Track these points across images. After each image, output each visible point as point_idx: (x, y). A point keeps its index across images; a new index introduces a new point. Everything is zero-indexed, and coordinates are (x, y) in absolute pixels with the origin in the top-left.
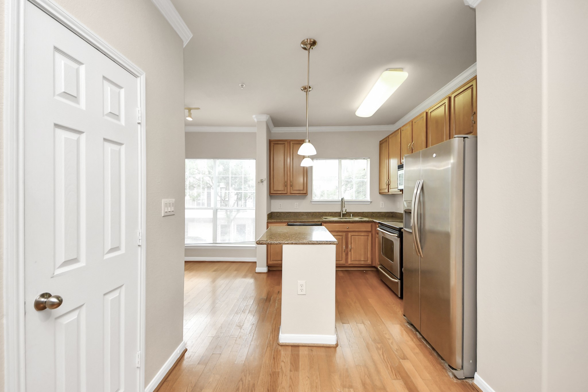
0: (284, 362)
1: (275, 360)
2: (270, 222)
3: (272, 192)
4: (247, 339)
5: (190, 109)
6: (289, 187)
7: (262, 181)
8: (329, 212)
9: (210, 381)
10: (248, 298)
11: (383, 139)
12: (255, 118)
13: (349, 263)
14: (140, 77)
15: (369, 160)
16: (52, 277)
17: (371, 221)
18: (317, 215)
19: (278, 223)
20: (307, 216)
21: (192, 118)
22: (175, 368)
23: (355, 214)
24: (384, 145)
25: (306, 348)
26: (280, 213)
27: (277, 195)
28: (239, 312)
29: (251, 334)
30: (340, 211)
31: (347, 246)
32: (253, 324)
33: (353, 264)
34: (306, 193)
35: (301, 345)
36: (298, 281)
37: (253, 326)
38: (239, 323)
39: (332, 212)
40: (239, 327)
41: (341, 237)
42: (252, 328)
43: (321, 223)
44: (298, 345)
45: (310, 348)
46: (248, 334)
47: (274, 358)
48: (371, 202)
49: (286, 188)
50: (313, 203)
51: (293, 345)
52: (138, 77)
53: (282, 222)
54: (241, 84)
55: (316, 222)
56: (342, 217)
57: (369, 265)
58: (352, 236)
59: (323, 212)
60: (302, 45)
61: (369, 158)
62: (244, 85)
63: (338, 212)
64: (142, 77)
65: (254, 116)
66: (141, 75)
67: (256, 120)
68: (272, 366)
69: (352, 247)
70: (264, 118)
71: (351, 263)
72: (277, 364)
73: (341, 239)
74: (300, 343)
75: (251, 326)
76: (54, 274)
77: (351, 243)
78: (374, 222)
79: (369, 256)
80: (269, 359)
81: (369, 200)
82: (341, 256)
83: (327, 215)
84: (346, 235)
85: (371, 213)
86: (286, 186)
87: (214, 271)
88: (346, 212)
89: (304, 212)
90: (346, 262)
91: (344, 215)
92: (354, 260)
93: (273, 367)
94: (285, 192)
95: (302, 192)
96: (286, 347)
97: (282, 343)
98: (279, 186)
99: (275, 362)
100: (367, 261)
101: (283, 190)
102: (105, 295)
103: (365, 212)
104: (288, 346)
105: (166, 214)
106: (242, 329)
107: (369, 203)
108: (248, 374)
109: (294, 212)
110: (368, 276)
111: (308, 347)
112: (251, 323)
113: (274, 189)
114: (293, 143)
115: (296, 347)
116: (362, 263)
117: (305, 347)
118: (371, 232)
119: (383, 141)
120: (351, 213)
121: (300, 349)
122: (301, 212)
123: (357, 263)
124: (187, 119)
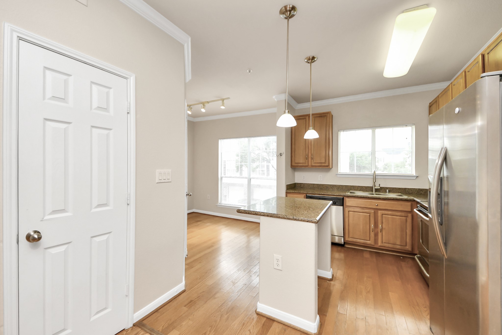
0: (250, 332)
1: (244, 327)
2: (289, 192)
3: (294, 164)
4: (232, 297)
5: (223, 100)
6: (310, 159)
7: (281, 155)
8: (358, 186)
9: (183, 325)
10: (256, 259)
11: (433, 100)
12: (275, 98)
13: (379, 245)
14: (130, 78)
15: (414, 127)
16: (41, 221)
17: (410, 199)
18: (344, 189)
19: (296, 194)
20: (332, 189)
21: (224, 107)
22: (169, 303)
23: (392, 190)
24: (434, 107)
25: (281, 326)
26: (304, 184)
27: (299, 167)
28: (241, 270)
29: (238, 293)
30: (372, 186)
31: (376, 225)
32: (245, 285)
33: (385, 247)
34: (328, 165)
35: (277, 320)
36: (274, 255)
37: (244, 286)
38: (235, 279)
39: (362, 186)
40: (233, 283)
41: (369, 214)
42: (242, 287)
43: (343, 198)
44: (274, 319)
45: (284, 327)
46: (236, 292)
47: (244, 324)
48: (417, 177)
49: (307, 160)
50: (339, 176)
51: (268, 317)
52: (128, 78)
53: (300, 193)
54: (248, 70)
55: (337, 195)
56: (374, 192)
57: (408, 251)
58: (382, 214)
59: (351, 186)
60: (281, 16)
61: (414, 124)
62: (251, 70)
63: (370, 187)
64: (132, 78)
65: (274, 97)
66: (131, 76)
67: (276, 100)
68: (237, 331)
69: (384, 226)
70: (284, 97)
71: (381, 245)
72: (242, 331)
73: (368, 217)
74: (276, 318)
75: (243, 285)
76: (43, 218)
77: (382, 223)
78: (414, 201)
79: (408, 241)
80: (239, 323)
81: (414, 175)
82: (368, 235)
83: (356, 189)
84: (375, 212)
85: (418, 190)
86: (307, 158)
87: (244, 229)
88: (379, 187)
89: (329, 185)
90: (375, 244)
91: (377, 190)
92: (385, 242)
93: (238, 333)
94: (307, 165)
95: (323, 165)
96: (261, 317)
97: (259, 311)
98: (300, 160)
99: (242, 329)
100: (406, 246)
101: (304, 162)
102: (92, 237)
103: (408, 188)
104: (263, 317)
105: (160, 181)
106: (234, 286)
107: (415, 178)
108: (213, 331)
109: (318, 184)
110: (403, 264)
111: (282, 325)
112: (245, 282)
113: (296, 162)
114: (314, 117)
115: (271, 320)
116: (398, 247)
117: (280, 324)
118: (410, 212)
119: (433, 102)
120: (387, 188)
121: (274, 324)
122: (325, 184)
123: (390, 246)
124: (221, 108)
